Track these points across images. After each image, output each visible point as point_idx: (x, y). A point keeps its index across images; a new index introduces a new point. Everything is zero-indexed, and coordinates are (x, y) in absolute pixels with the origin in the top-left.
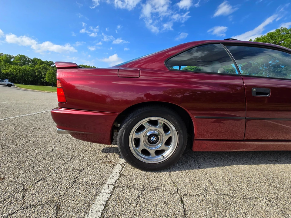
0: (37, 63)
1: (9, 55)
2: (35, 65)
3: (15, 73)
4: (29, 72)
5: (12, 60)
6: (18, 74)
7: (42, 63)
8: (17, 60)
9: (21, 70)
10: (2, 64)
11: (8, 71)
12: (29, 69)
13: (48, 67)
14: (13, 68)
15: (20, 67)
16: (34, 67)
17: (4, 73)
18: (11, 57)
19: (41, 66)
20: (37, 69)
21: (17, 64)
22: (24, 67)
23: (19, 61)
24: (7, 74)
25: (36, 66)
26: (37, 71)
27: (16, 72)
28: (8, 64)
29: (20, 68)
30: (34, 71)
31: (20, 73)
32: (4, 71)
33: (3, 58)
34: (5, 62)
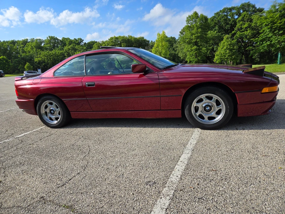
0: (65, 43)
1: (40, 39)
2: (64, 47)
3: (46, 61)
4: (58, 57)
5: (43, 45)
6: (49, 61)
7: (71, 42)
8: (47, 44)
9: (51, 56)
10: (34, 51)
11: (40, 59)
12: (58, 53)
13: (77, 47)
14: (44, 55)
15: (50, 52)
16: (63, 49)
17: (36, 62)
18: (41, 42)
19: (69, 47)
20: (66, 51)
21: (47, 49)
22: (53, 52)
23: (49, 45)
24: (39, 63)
25: (66, 48)
26: (67, 55)
27: (47, 59)
28: (40, 50)
29: (50, 54)
30: (63, 55)
31: (51, 59)
32: (36, 60)
33: (34, 44)
34: (37, 49)
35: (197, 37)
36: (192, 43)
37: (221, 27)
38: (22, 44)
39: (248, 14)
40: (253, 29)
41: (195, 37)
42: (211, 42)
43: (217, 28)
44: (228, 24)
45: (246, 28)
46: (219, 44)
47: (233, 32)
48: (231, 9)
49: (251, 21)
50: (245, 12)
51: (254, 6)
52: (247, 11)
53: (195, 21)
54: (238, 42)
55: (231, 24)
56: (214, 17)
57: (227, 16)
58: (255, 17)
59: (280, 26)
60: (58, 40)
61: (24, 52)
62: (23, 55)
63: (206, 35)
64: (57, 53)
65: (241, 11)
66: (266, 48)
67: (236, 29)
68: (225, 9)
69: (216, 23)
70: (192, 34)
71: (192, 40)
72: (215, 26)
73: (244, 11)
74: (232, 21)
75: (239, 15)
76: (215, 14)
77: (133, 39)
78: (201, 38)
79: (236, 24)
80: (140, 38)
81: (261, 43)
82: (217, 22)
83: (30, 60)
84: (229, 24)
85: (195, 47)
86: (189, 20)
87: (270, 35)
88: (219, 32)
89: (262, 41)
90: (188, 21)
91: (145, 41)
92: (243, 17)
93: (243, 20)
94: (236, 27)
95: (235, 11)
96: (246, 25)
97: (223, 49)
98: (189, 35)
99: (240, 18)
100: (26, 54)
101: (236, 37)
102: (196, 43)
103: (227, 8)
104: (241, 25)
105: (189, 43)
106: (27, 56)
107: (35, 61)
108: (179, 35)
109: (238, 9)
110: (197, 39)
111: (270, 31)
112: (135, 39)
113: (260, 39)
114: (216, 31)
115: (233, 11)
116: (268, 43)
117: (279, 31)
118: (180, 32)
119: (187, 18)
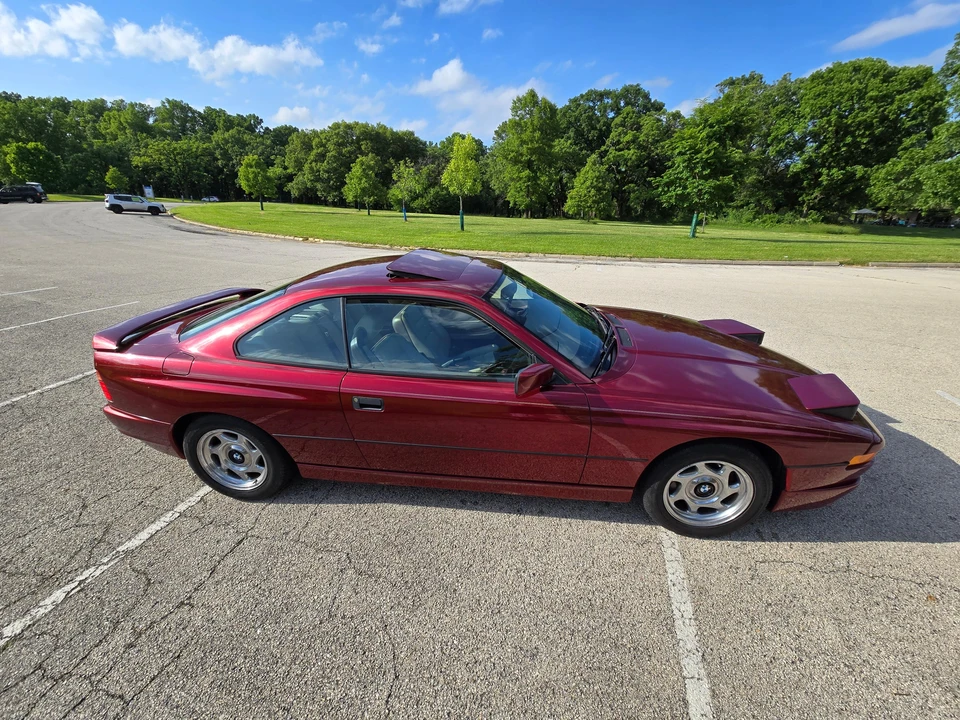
0: (215, 125)
1: (141, 105)
2: (212, 134)
3: (165, 166)
4: (198, 161)
5: (151, 121)
6: (173, 169)
7: (230, 123)
8: (163, 121)
9: (178, 154)
10: (129, 135)
11: (147, 160)
12: (197, 148)
13: (247, 137)
14: (157, 151)
15: (174, 144)
16: (209, 139)
17: (137, 166)
18: (147, 113)
19: (226, 135)
20: (218, 145)
21: (164, 135)
22: (183, 144)
23: (167, 124)
24: (147, 169)
25: (217, 136)
26: (221, 154)
27: (168, 161)
28: (144, 135)
29: (175, 149)
30: (212, 154)
31: (177, 162)
32: (136, 161)
33: (126, 117)
34: (135, 130)
35: (533, 151)
36: (521, 162)
37: (579, 134)
38: (90, 112)
39: (634, 112)
40: (640, 147)
41: (528, 149)
42: (560, 164)
43: (571, 134)
44: (594, 128)
45: (628, 142)
46: (577, 174)
47: (603, 148)
48: (602, 95)
49: (639, 128)
50: (630, 107)
51: (646, 96)
52: (633, 105)
53: (531, 113)
54: (609, 170)
55: (600, 130)
56: (569, 108)
57: (592, 109)
58: (647, 121)
59: (707, 159)
60: (194, 112)
61: (97, 135)
62: (97, 143)
63: (551, 147)
64: (194, 150)
65: (622, 104)
66: (673, 201)
67: (608, 142)
68: (590, 93)
69: (570, 123)
70: (523, 142)
71: (522, 155)
72: (569, 128)
73: (627, 104)
74: (601, 123)
75: (618, 111)
76: (570, 101)
77: (388, 134)
78: (540, 154)
79: (609, 131)
80: (405, 134)
81: (666, 189)
82: (572, 119)
83: (120, 159)
84: (596, 129)
85: (527, 172)
86: (518, 107)
87: (685, 174)
88: (576, 145)
89: (669, 184)
90: (515, 109)
91: (416, 140)
92: (625, 118)
93: (623, 124)
94: (607, 137)
95: (610, 101)
96: (629, 137)
97: (584, 186)
98: (517, 142)
99: (618, 120)
100: (105, 141)
101: (609, 159)
102: (529, 165)
103: (595, 92)
104: (620, 135)
105: (516, 161)
106: (108, 147)
107: (134, 163)
108: (494, 139)
109: (617, 97)
110: (531, 155)
111: (687, 167)
112: (393, 134)
113: (665, 179)
114: (569, 142)
115: (606, 101)
116: (679, 191)
117: (704, 169)
118: (496, 132)
119: (515, 102)
